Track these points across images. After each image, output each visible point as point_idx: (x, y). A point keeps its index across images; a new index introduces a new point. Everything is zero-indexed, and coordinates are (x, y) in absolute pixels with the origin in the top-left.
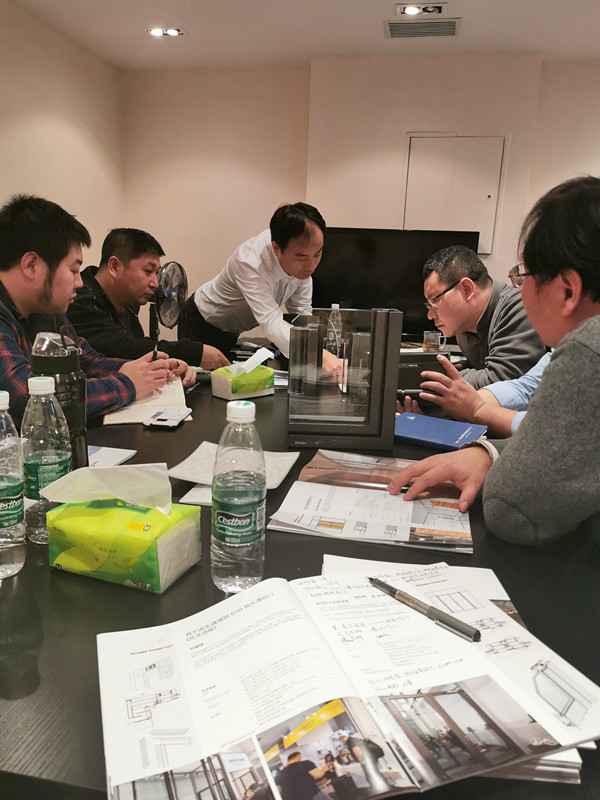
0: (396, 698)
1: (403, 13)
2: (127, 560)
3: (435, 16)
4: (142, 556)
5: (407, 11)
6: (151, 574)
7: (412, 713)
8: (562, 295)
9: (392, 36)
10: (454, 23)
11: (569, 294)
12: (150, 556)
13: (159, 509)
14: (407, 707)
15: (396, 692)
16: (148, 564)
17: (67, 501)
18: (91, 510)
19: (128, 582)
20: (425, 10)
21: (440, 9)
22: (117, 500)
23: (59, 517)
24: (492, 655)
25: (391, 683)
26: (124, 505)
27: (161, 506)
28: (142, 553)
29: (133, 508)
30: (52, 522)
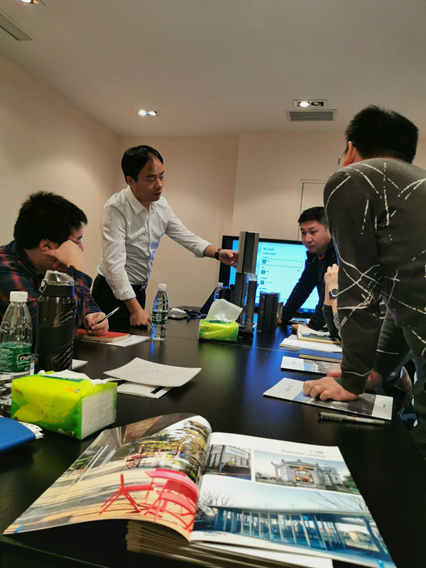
1: (299, 106)
2: (61, 413)
3: (319, 108)
4: (71, 410)
5: (301, 105)
9: (292, 120)
10: (332, 113)
12: (77, 410)
16: (74, 416)
19: (60, 430)
20: (312, 104)
21: (322, 104)
28: (71, 408)
30: (15, 386)
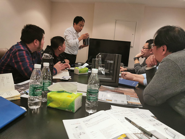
0: (137, 134)
2: (67, 104)
4: (71, 104)
6: (73, 108)
7: (141, 136)
8: (162, 50)
11: (164, 50)
12: (73, 103)
13: (74, 93)
14: (140, 135)
15: (136, 133)
16: (72, 105)
17: (52, 91)
18: (58, 93)
19: (67, 110)
22: (64, 91)
23: (50, 94)
24: (154, 126)
25: (135, 131)
26: (66, 92)
27: (75, 92)
28: (71, 103)
29: (68, 93)
30: (49, 95)
